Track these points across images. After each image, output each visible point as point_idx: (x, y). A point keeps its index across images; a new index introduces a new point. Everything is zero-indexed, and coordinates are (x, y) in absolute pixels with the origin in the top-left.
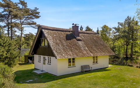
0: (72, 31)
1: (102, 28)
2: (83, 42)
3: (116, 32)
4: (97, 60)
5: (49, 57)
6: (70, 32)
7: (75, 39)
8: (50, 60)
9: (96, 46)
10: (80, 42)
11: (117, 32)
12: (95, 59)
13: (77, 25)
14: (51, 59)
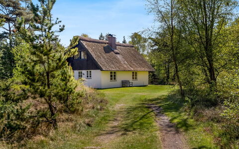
0: (108, 43)
1: (132, 37)
2: (121, 56)
3: (153, 44)
4: (136, 75)
5: (89, 71)
6: (105, 44)
7: (112, 52)
8: (90, 74)
9: (134, 60)
10: (118, 56)
11: (155, 44)
12: (135, 75)
13: (114, 36)
14: (92, 73)
